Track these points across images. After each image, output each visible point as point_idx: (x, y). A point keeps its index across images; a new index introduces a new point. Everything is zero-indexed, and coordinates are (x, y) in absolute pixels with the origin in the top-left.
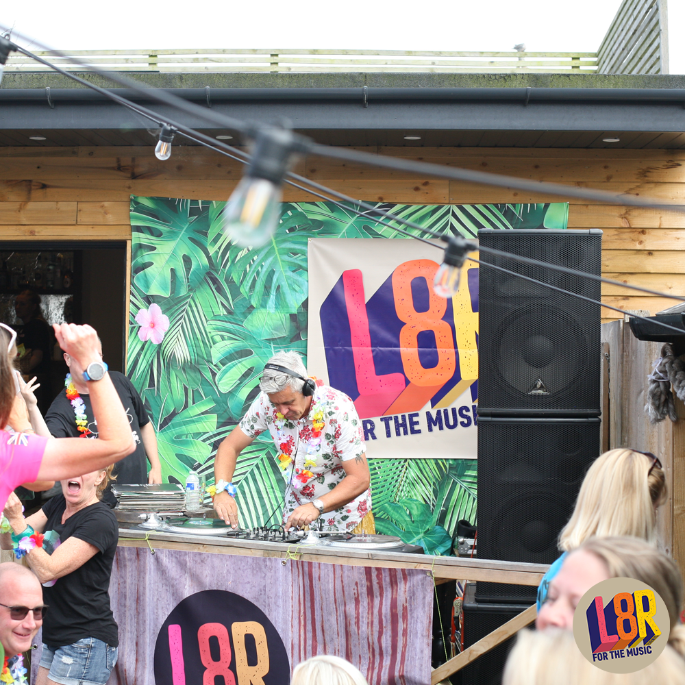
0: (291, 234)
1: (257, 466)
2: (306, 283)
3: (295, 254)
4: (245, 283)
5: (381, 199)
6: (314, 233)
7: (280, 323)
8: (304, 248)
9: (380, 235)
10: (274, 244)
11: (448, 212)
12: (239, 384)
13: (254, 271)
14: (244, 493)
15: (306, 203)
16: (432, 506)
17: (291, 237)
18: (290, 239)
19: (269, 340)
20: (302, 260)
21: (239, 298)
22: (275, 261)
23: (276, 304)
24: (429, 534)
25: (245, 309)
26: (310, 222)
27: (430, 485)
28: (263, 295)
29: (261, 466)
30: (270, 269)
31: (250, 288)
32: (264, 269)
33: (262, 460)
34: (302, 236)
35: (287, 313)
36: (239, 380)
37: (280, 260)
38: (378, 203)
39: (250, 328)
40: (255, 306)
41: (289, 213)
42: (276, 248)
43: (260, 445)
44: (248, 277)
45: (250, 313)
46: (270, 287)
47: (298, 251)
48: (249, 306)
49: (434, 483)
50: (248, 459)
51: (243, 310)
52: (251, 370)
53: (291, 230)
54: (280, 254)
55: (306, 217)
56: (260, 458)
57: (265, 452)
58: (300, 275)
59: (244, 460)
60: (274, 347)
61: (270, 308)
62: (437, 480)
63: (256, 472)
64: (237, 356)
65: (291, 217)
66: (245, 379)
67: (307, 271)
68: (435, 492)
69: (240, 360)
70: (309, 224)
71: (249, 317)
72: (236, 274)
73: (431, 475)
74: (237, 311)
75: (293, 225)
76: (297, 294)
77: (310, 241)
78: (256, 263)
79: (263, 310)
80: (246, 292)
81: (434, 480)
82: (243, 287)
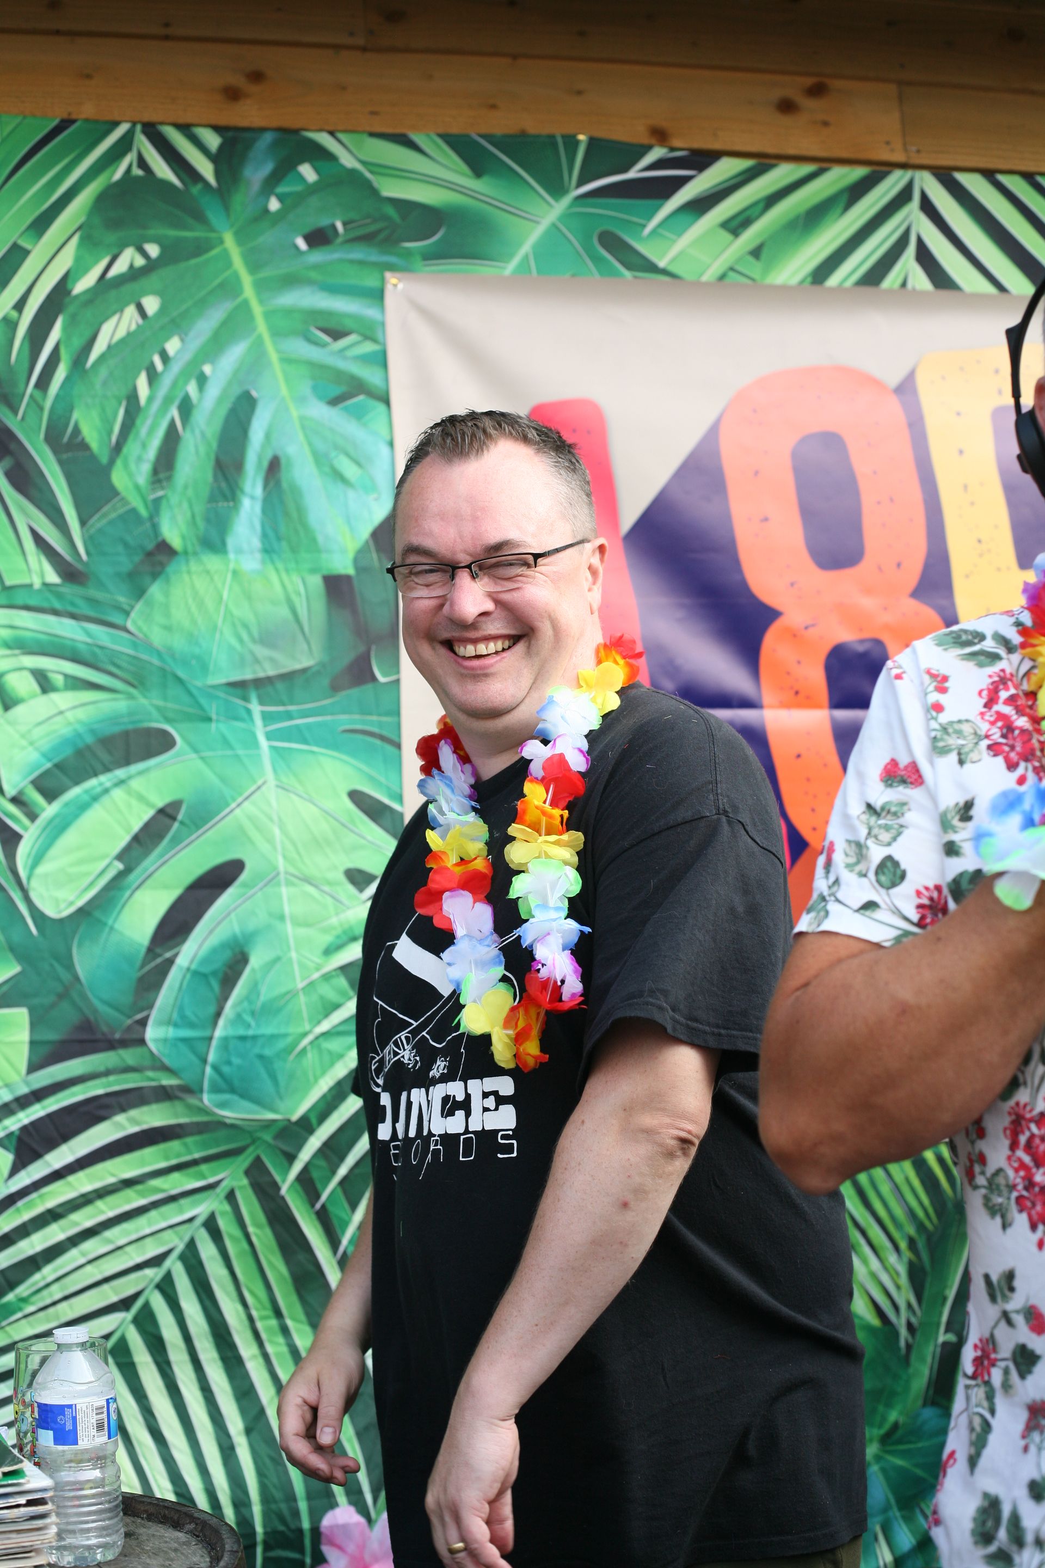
0: (318, 256)
1: (211, 1225)
2: (385, 450)
3: (336, 334)
4: (131, 448)
5: (661, 136)
6: (409, 253)
7: (285, 612)
8: (371, 312)
9: (664, 272)
10: (249, 291)
11: (904, 197)
12: (121, 875)
13: (167, 401)
14: (157, 1346)
15: (372, 135)
16: (903, 1332)
17: (316, 267)
18: (313, 275)
19: (240, 687)
20: (365, 359)
21: (111, 512)
22: (257, 360)
23: (264, 536)
24: (900, 1442)
25: (137, 559)
26: (391, 211)
27: (897, 1248)
28: (212, 499)
29: (226, 1225)
30: (236, 391)
31: (155, 471)
32: (213, 391)
33: (231, 1197)
34: (361, 263)
35: (313, 571)
36: (120, 857)
37: (274, 356)
38: (649, 148)
39: (157, 637)
40: (176, 542)
41: (307, 172)
42: (257, 310)
43: (222, 1133)
44: (143, 426)
45: (155, 576)
46: (239, 466)
47: (349, 324)
48: (150, 546)
49: (912, 1243)
50: (172, 1199)
51: (126, 563)
52: (167, 814)
53: (318, 238)
54: (277, 334)
55: (374, 192)
56: (222, 1190)
57: (244, 1161)
58: (359, 415)
59: (155, 1205)
60: (266, 717)
61: (239, 551)
62: (920, 1227)
63: (208, 1251)
64: (105, 757)
65: (313, 190)
66: (147, 853)
67: (387, 402)
68: (917, 1276)
69: (120, 773)
70: (386, 218)
71: (155, 590)
72: (95, 414)
73: (899, 1212)
74: (104, 570)
75: (324, 222)
76: (351, 494)
77: (396, 285)
78: (175, 368)
79: (212, 562)
80: (137, 487)
81: (911, 1230)
82: (126, 466)
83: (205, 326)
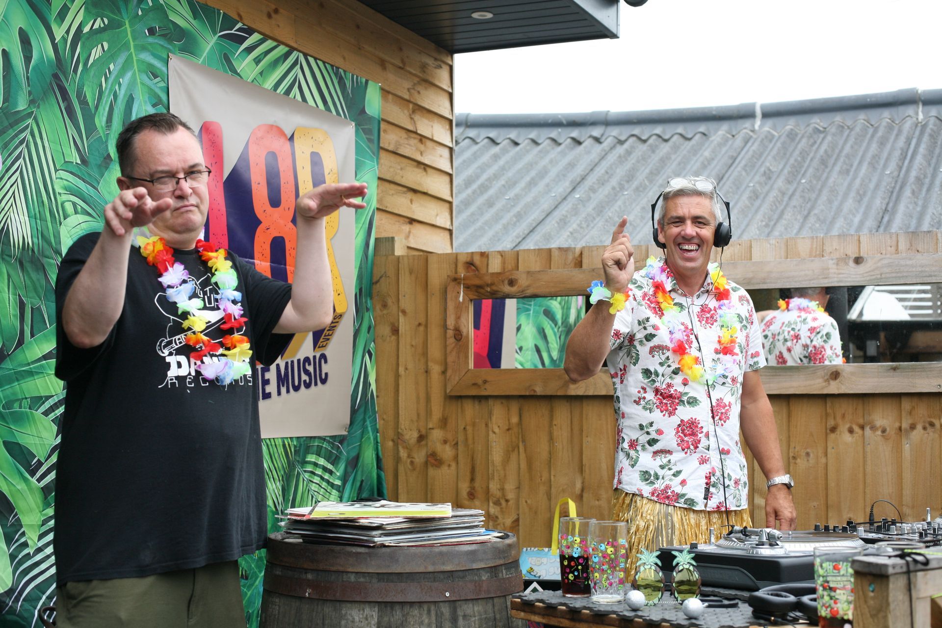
0: (151, 39)
3: (155, 76)
4: (100, 108)
5: (241, 18)
6: (175, 47)
8: (165, 69)
9: (239, 75)
10: (132, 49)
11: (296, 63)
13: (110, 91)
17: (150, 44)
18: (150, 47)
20: (162, 89)
21: (95, 136)
22: (134, 81)
25: (102, 159)
26: (171, 26)
27: (279, 480)
30: (128, 93)
31: (107, 122)
32: (123, 91)
34: (163, 46)
37: (139, 81)
40: (112, 156)
42: (134, 58)
44: (104, 99)
45: (107, 169)
47: (158, 72)
48: (105, 155)
49: (283, 478)
51: (99, 160)
53: (151, 31)
54: (139, 71)
55: (167, 16)
62: (285, 472)
65: (151, 9)
68: (283, 491)
70: (170, 29)
71: (106, 175)
72: (90, 90)
73: (280, 465)
74: (92, 161)
75: (153, 25)
77: (172, 59)
78: (112, 77)
80: (102, 127)
81: (282, 472)
82: (99, 116)
83: (121, 60)
